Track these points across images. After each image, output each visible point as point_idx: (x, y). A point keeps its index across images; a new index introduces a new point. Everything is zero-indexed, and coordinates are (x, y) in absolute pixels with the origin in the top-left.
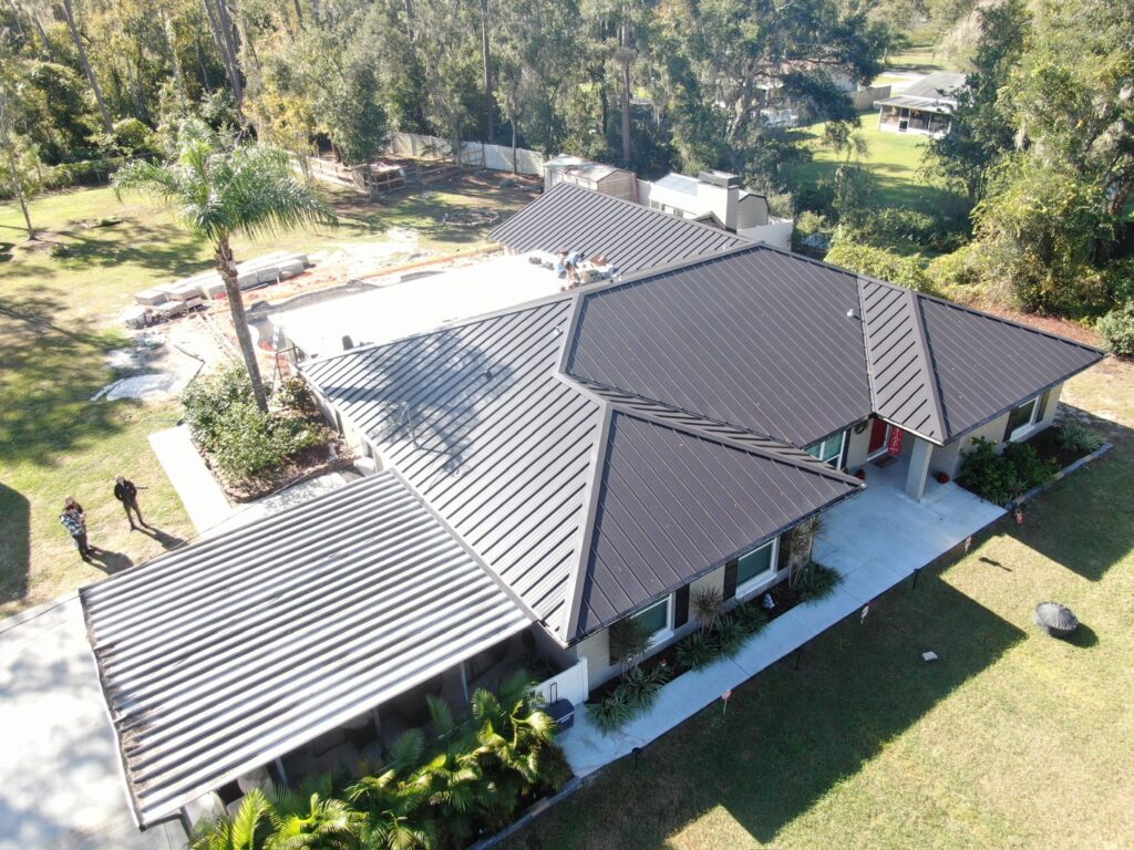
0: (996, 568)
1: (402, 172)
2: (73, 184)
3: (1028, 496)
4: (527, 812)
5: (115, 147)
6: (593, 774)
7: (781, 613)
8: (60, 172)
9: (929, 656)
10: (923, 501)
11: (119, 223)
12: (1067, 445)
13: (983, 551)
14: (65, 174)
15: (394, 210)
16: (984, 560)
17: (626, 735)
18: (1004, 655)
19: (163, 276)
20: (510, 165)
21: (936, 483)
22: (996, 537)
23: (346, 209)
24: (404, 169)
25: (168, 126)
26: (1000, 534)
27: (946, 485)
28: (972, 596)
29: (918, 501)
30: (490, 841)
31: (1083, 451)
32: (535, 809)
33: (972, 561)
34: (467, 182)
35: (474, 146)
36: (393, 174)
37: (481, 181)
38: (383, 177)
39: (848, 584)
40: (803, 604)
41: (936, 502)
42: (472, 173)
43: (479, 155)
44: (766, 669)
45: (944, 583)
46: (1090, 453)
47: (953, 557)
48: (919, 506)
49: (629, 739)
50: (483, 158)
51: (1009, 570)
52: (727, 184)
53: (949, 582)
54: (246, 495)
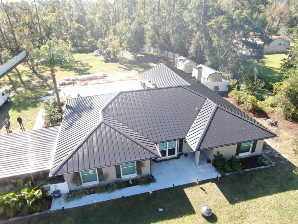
0: (203, 191)
1: (144, 57)
2: (77, 52)
3: (232, 173)
4: (33, 214)
5: (87, 45)
6: (55, 210)
7: (132, 186)
8: (75, 49)
9: (161, 210)
10: (198, 167)
11: (78, 62)
12: (258, 161)
13: (202, 186)
14: (76, 50)
15: (138, 66)
16: (201, 188)
17: (69, 204)
18: (184, 217)
19: (77, 75)
20: (172, 58)
21: (207, 162)
22: (211, 183)
23: (127, 64)
24: (145, 56)
25: (100, 41)
26: (212, 182)
27: (209, 164)
28: (189, 197)
29: (196, 166)
30: (20, 217)
31: (263, 165)
32: (35, 214)
33: (197, 187)
34: (160, 61)
35: (166, 52)
36: (142, 57)
37: (164, 61)
38: (139, 57)
39: (157, 183)
40: (140, 185)
41: (202, 168)
42: (162, 59)
43: (167, 54)
44: (116, 199)
45: (184, 191)
46: (264, 166)
47: (193, 185)
48: (196, 168)
49: (69, 205)
50: (167, 55)
51: (206, 193)
52: (198, 69)
53: (185, 192)
54: (46, 126)
